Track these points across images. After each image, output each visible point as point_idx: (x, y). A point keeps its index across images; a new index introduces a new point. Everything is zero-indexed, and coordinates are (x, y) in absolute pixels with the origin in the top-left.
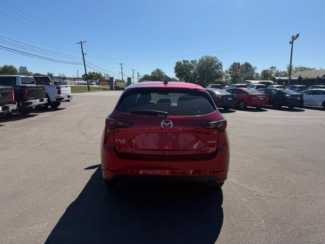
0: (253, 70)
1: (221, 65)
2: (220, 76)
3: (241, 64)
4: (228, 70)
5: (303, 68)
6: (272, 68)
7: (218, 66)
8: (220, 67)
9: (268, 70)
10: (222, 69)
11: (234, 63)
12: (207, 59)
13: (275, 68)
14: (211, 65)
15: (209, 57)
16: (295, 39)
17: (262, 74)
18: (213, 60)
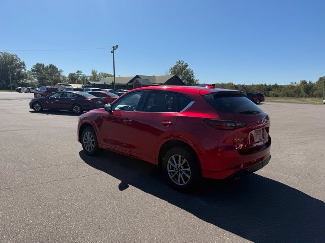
0: (59, 73)
1: (24, 65)
2: (23, 77)
3: (46, 65)
4: (30, 70)
5: (105, 74)
6: (78, 72)
7: (20, 65)
8: (23, 67)
9: (74, 74)
10: (25, 70)
11: (37, 64)
12: (5, 56)
13: (81, 72)
14: (11, 63)
15: (7, 54)
16: (116, 49)
17: (69, 77)
18: (12, 58)
